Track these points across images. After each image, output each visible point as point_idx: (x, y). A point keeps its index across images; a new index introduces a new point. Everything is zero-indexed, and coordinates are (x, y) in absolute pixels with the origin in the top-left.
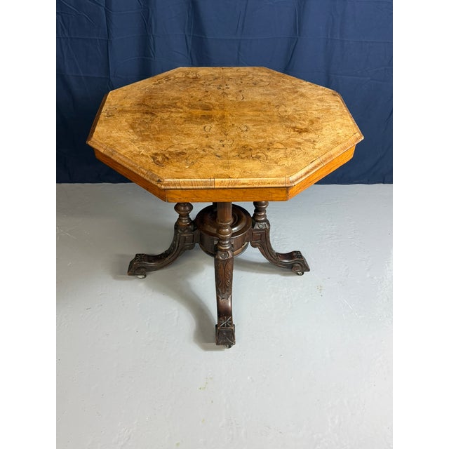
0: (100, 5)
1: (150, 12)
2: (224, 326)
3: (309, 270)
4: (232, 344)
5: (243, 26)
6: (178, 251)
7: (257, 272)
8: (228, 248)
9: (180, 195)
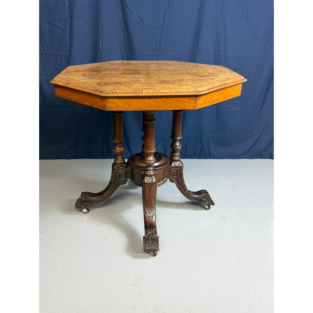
0: (66, 32)
1: (99, 37)
2: (150, 234)
3: (214, 204)
4: (157, 250)
5: (160, 46)
6: (115, 186)
7: (174, 208)
8: (152, 174)
9: (116, 104)
